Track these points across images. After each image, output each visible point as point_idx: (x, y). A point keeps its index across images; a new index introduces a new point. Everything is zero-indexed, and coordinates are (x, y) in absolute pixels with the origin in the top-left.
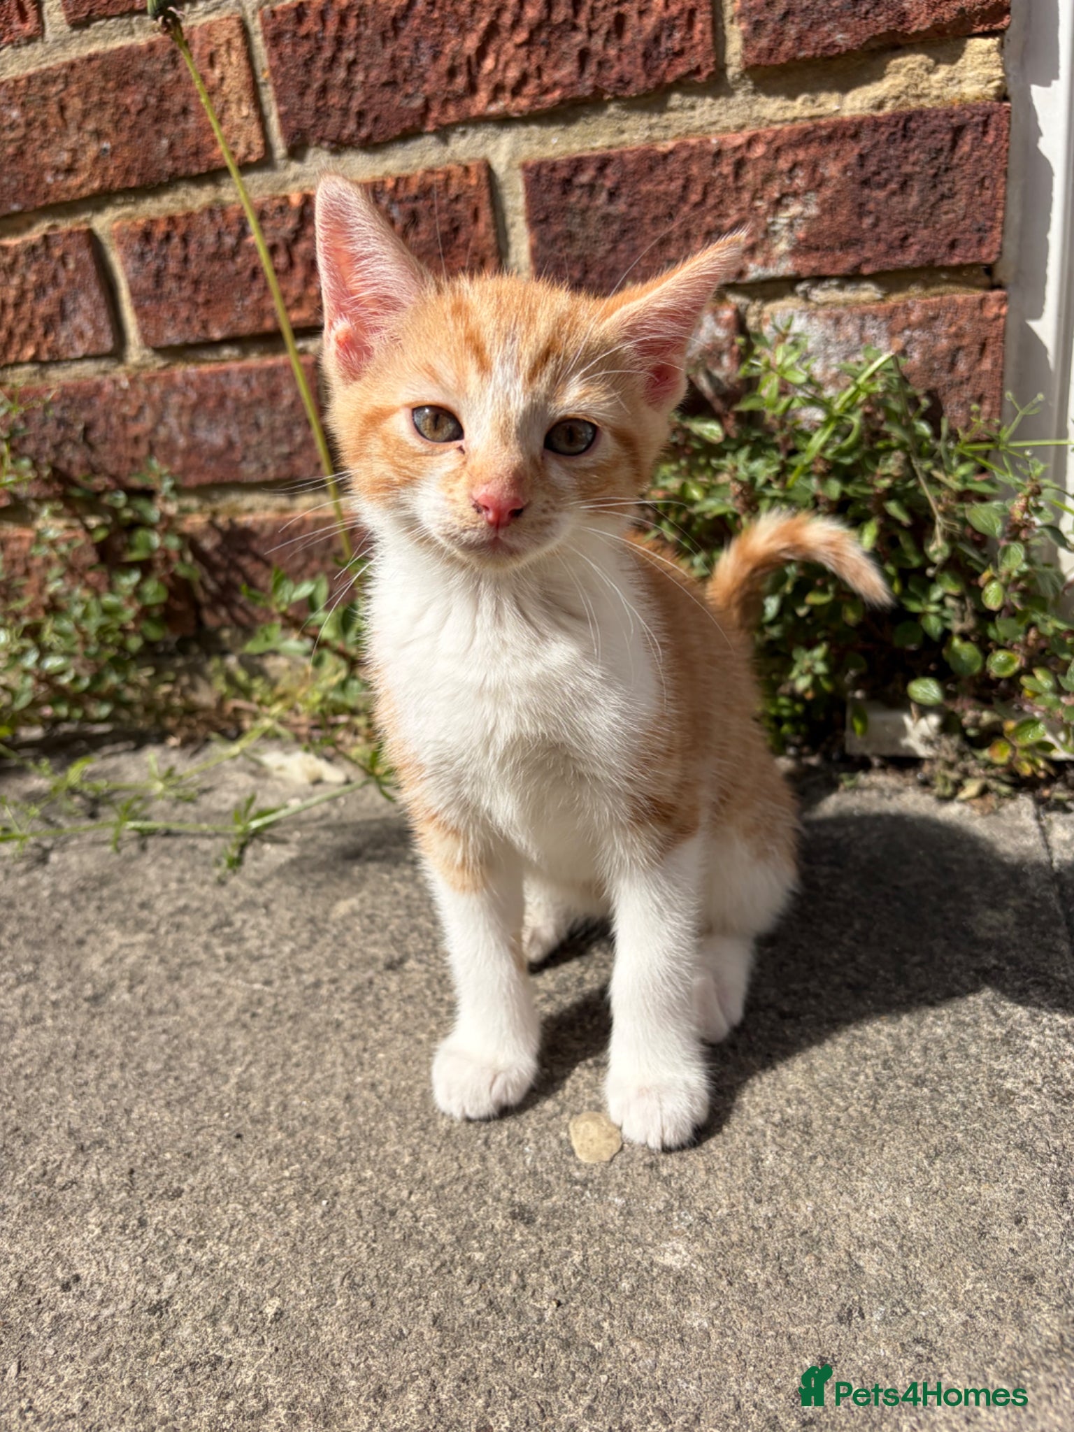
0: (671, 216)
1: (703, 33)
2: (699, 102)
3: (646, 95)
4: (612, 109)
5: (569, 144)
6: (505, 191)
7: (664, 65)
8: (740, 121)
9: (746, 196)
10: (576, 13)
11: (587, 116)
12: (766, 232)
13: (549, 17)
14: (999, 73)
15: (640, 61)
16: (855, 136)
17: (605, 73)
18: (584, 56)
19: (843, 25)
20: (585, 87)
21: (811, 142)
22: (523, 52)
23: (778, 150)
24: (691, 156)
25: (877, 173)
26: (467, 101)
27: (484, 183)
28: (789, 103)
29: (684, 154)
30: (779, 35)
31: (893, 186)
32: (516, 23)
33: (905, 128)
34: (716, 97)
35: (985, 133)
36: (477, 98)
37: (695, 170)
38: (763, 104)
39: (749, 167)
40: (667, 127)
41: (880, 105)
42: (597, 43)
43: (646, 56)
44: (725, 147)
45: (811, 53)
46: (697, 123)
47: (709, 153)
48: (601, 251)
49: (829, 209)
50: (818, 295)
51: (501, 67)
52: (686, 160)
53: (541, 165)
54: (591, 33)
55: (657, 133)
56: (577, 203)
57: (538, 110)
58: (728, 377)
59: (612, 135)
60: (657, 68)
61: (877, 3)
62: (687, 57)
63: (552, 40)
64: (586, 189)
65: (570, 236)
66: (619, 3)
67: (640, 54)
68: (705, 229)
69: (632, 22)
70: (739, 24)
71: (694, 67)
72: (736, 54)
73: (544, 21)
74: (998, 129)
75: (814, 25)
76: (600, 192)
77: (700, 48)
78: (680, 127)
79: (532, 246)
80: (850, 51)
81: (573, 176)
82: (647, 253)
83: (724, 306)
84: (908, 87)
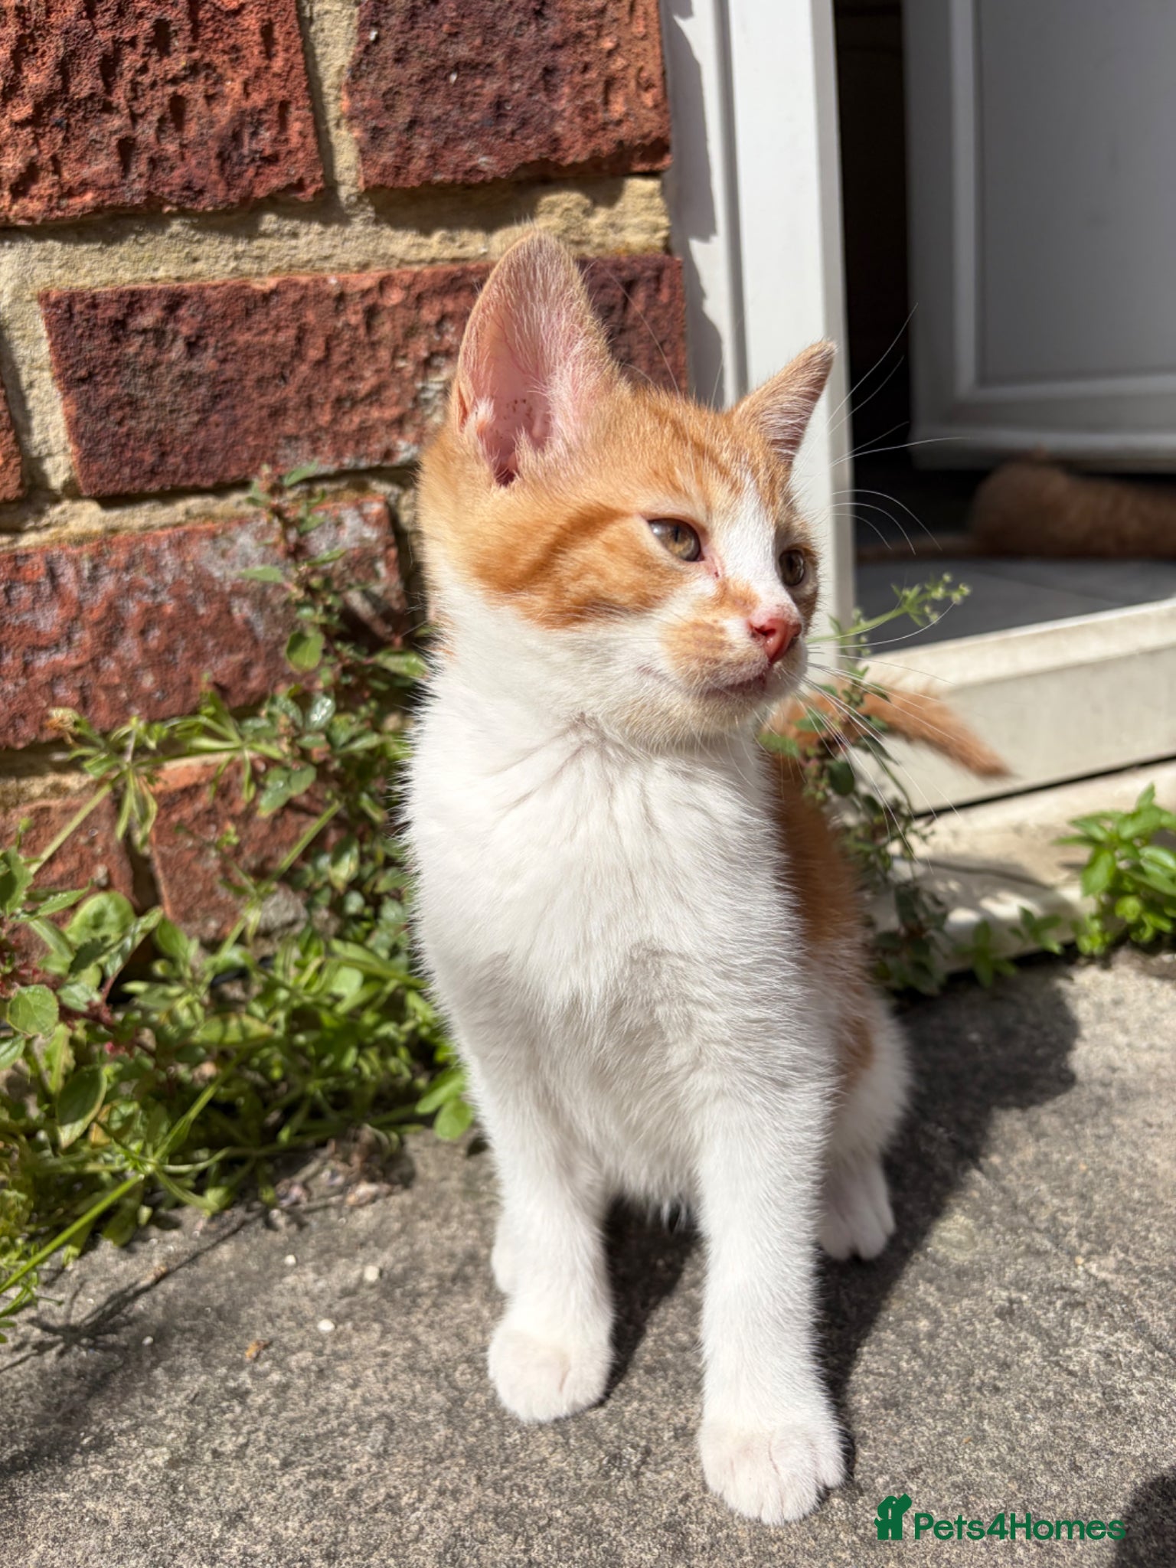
0: (283, 378)
1: (302, 135)
2: (303, 229)
3: (227, 212)
4: (176, 226)
5: (115, 271)
7: (251, 172)
8: (360, 258)
9: (384, 354)
10: (109, 89)
11: (139, 234)
12: (415, 400)
13: (65, 88)
14: (664, 221)
15: (214, 163)
17: (161, 176)
18: (126, 149)
19: (486, 145)
20: (135, 189)
21: (459, 290)
22: (26, 133)
23: (419, 298)
24: (303, 298)
28: (421, 240)
29: (293, 296)
30: (406, 152)
32: (11, 91)
34: (326, 223)
35: (658, 290)
37: (310, 317)
38: (390, 239)
39: (384, 317)
40: (260, 258)
42: (146, 132)
43: (222, 157)
44: (349, 290)
45: (450, 177)
46: (303, 256)
47: (328, 296)
48: (184, 425)
52: (295, 304)
53: (73, 297)
54: (134, 118)
55: (247, 266)
56: (137, 355)
57: (58, 218)
58: (386, 591)
59: (179, 264)
60: (240, 175)
61: (524, 123)
62: (283, 166)
63: (72, 121)
64: (150, 335)
65: (130, 403)
66: (175, 81)
67: (213, 153)
68: (334, 396)
69: (196, 110)
70: (350, 129)
71: (295, 180)
72: (348, 169)
73: (56, 93)
74: (673, 287)
75: (450, 142)
76: (173, 341)
77: (301, 155)
78: (280, 260)
79: (68, 416)
80: (496, 179)
81: (127, 315)
82: (254, 427)
83: (369, 498)
84: (566, 230)
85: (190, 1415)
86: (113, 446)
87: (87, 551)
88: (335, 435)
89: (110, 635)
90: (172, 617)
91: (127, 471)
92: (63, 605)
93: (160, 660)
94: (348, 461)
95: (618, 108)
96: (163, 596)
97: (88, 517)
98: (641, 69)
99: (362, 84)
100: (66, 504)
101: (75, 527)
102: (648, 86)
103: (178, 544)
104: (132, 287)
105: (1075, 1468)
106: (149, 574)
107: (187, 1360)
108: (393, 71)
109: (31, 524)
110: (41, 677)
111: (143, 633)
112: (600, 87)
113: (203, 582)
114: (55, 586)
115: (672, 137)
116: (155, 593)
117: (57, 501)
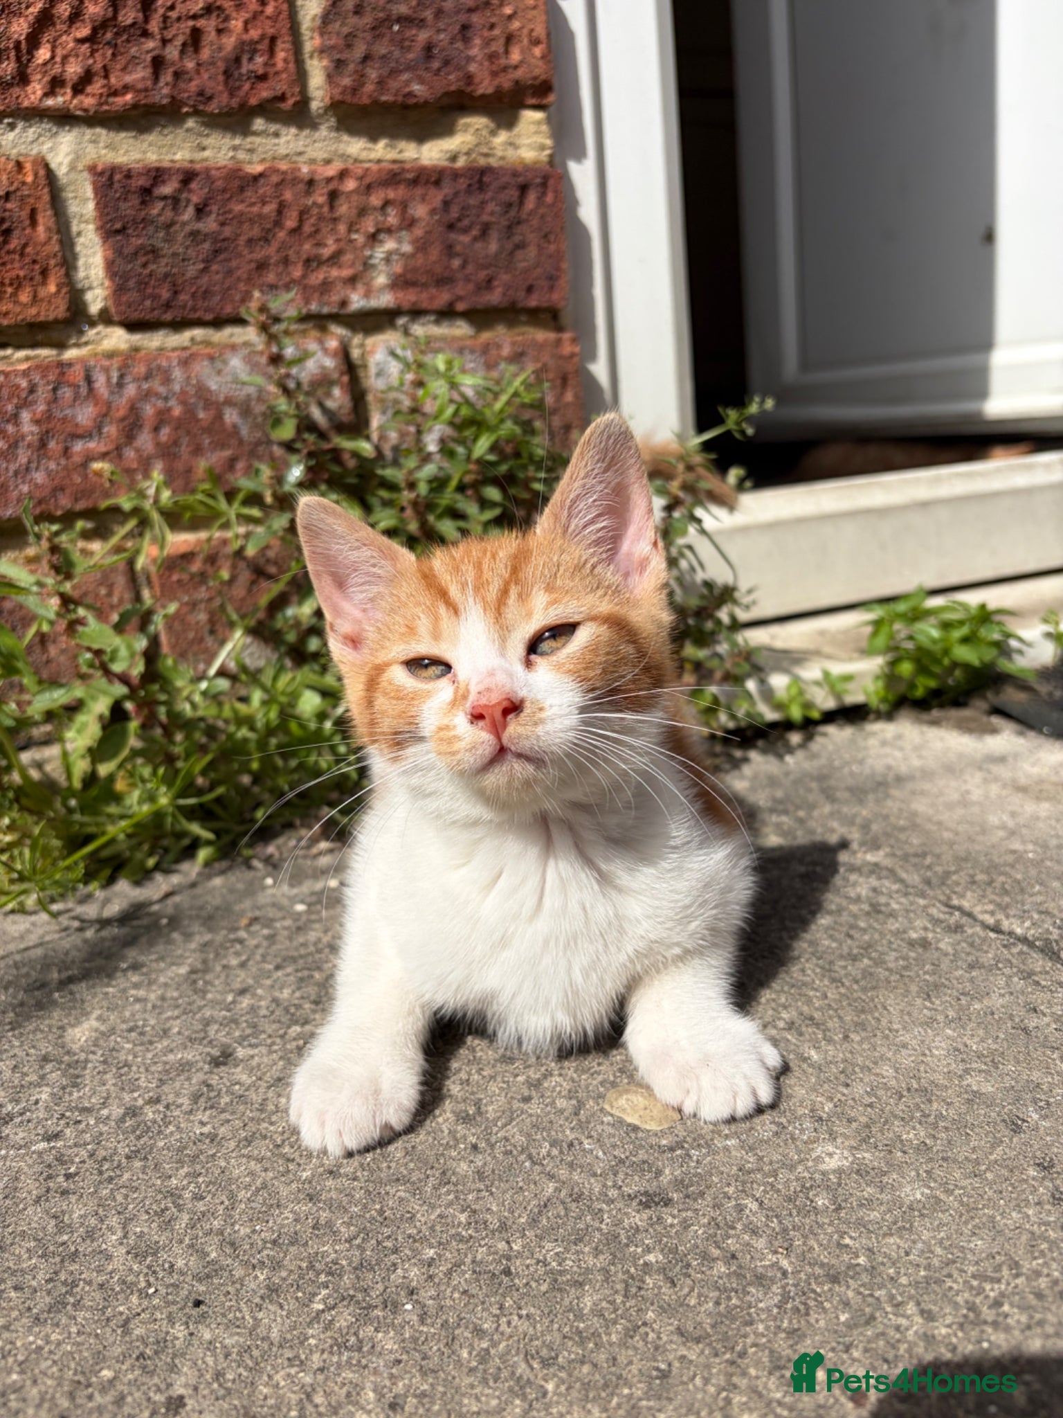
0: (267, 240)
1: (285, 61)
2: (284, 131)
3: (229, 114)
4: (190, 123)
5: (144, 152)
6: (68, 195)
7: (247, 86)
8: (325, 156)
9: (342, 228)
10: (147, 20)
11: (164, 127)
12: (365, 264)
13: (115, 17)
14: (549, 142)
15: (221, 78)
16: (437, 183)
17: (182, 85)
18: (158, 64)
19: (419, 77)
20: (162, 93)
21: (399, 182)
22: (85, 48)
23: (369, 187)
24: (283, 181)
25: (459, 220)
26: (16, 91)
27: (43, 182)
28: (370, 145)
29: (275, 179)
30: (361, 77)
31: (475, 232)
32: (75, 16)
33: (480, 181)
34: (301, 127)
35: (545, 193)
36: (29, 89)
37: (288, 195)
38: (347, 143)
39: (342, 200)
40: (251, 151)
41: (454, 158)
42: (172, 52)
43: (227, 74)
44: (317, 177)
45: (392, 99)
46: (283, 151)
47: (302, 181)
48: (192, 270)
49: (422, 246)
50: (418, 330)
51: (58, 59)
52: (278, 185)
53: (114, 169)
54: (165, 42)
55: (241, 155)
56: (159, 215)
57: (106, 111)
58: (340, 408)
59: (192, 150)
60: (239, 88)
61: (446, 63)
62: (271, 82)
63: (119, 41)
64: (169, 201)
65: (153, 252)
66: (194, 17)
67: (221, 70)
68: (305, 257)
69: (210, 39)
70: (321, 59)
71: (279, 93)
72: (318, 89)
73: (108, 20)
74: (556, 192)
75: (394, 73)
76: (186, 206)
77: (284, 76)
78: (266, 152)
79: (106, 259)
80: (426, 103)
81: (152, 186)
82: (245, 276)
83: (329, 337)
84: (477, 145)
86: (139, 283)
87: (116, 363)
88: (305, 287)
89: (132, 430)
90: (179, 419)
91: (148, 303)
92: (96, 405)
93: (167, 452)
94: (314, 307)
95: (515, 56)
96: (172, 403)
97: (116, 338)
98: (532, 30)
99: (330, 28)
100: (100, 328)
101: (108, 345)
102: (537, 42)
103: (185, 363)
104: (157, 165)
106: (163, 384)
107: (196, 929)
108: (353, 20)
109: (73, 341)
110: (77, 459)
111: (156, 429)
112: (502, 41)
113: (202, 391)
114: (91, 390)
115: (556, 83)
116: (166, 399)
117: (93, 324)
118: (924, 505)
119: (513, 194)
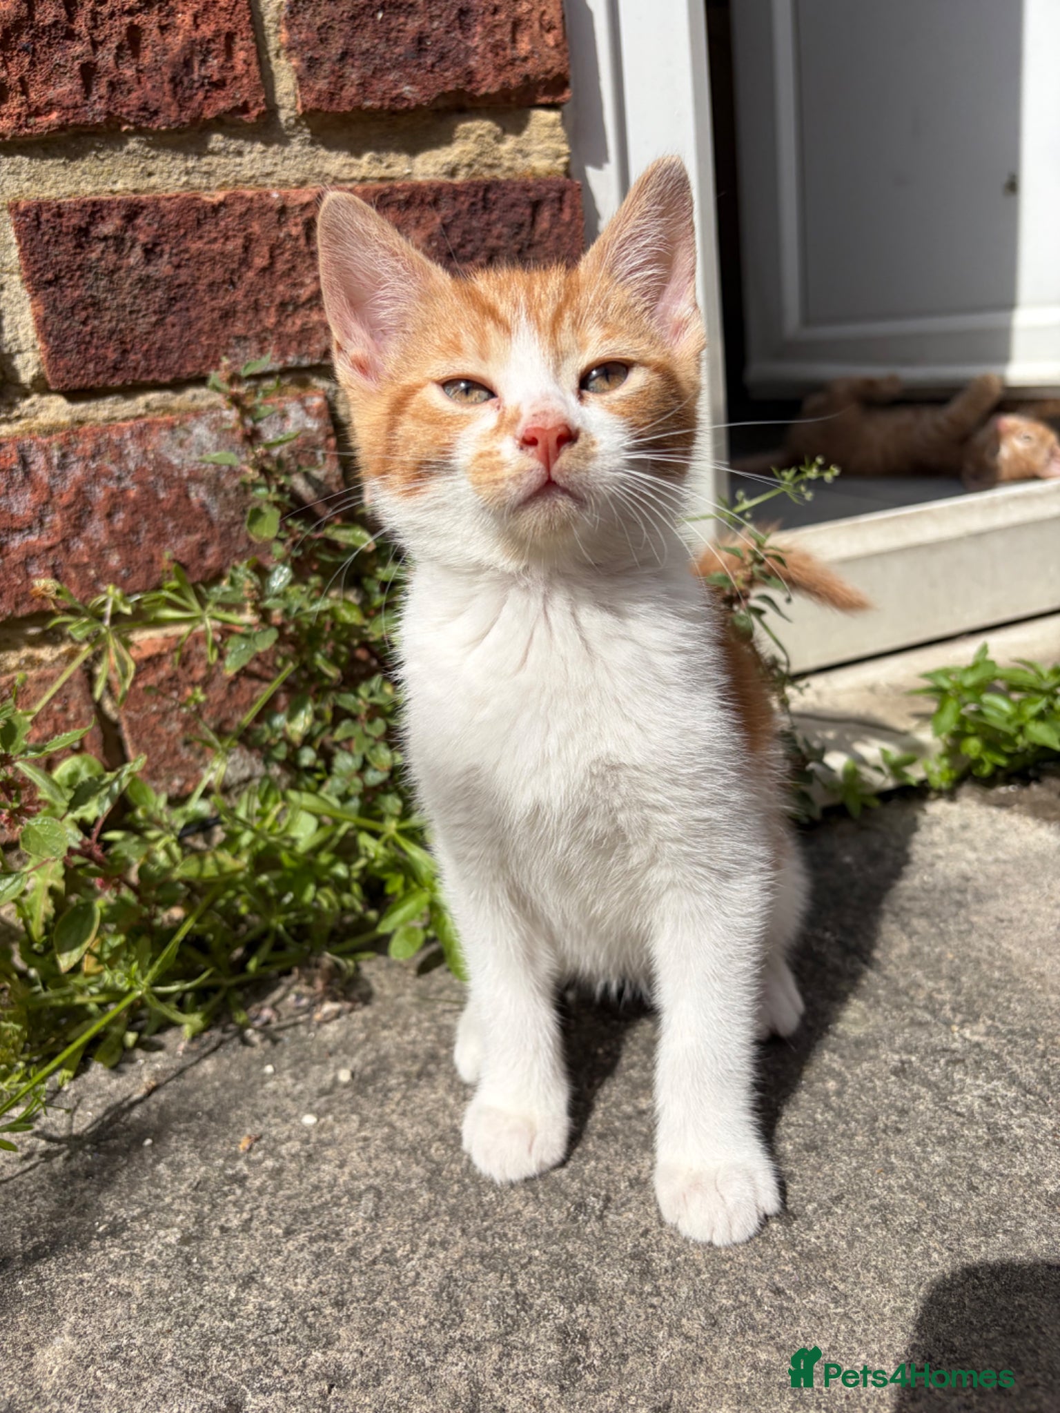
0: (232, 283)
1: (246, 63)
2: (247, 148)
3: (178, 131)
4: (133, 144)
5: (76, 183)
7: (200, 95)
8: (299, 175)
10: (71, 18)
11: (99, 150)
13: (31, 15)
14: (565, 148)
15: (167, 87)
16: (435, 203)
17: (120, 98)
18: (88, 73)
19: (410, 75)
20: (96, 109)
21: (388, 205)
24: (249, 209)
25: (461, 246)
28: (352, 160)
29: (240, 208)
30: (339, 80)
33: (485, 199)
34: (268, 143)
35: (561, 210)
37: (256, 228)
38: (325, 159)
40: (208, 174)
41: (453, 172)
42: (105, 58)
43: (175, 81)
44: (289, 204)
45: (378, 104)
46: (247, 172)
47: (271, 209)
48: (143, 325)
52: (242, 215)
53: (40, 207)
54: (95, 45)
55: (197, 180)
56: (99, 260)
57: (26, 135)
58: (326, 477)
59: (136, 178)
60: (191, 98)
61: (442, 57)
62: (229, 90)
63: (38, 46)
64: (111, 242)
65: (93, 305)
66: (131, 12)
67: (166, 78)
68: (278, 300)
69: (151, 38)
70: (289, 59)
71: (240, 103)
72: (287, 94)
73: (22, 19)
74: (574, 207)
75: (378, 72)
76: (132, 247)
77: (245, 81)
78: (226, 175)
79: (36, 316)
80: (419, 107)
82: (207, 328)
83: (310, 393)
84: (480, 155)
85: (195, 1200)
86: (78, 344)
87: (56, 440)
88: (280, 336)
89: (79, 518)
90: (135, 501)
91: (91, 366)
92: (34, 491)
93: (125, 541)
94: (291, 359)
95: (524, 46)
96: (127, 482)
97: (56, 410)
98: (543, 13)
99: (299, 19)
100: (35, 398)
101: (45, 418)
102: (550, 28)
103: (140, 435)
104: (94, 198)
105: (972, 1188)
106: (113, 462)
107: (186, 1155)
108: (327, 8)
110: (15, 557)
111: (109, 516)
112: (508, 27)
113: (163, 468)
114: (27, 474)
115: (571, 73)
116: (119, 479)
117: (27, 395)
118: (979, 536)
119: (525, 212)
